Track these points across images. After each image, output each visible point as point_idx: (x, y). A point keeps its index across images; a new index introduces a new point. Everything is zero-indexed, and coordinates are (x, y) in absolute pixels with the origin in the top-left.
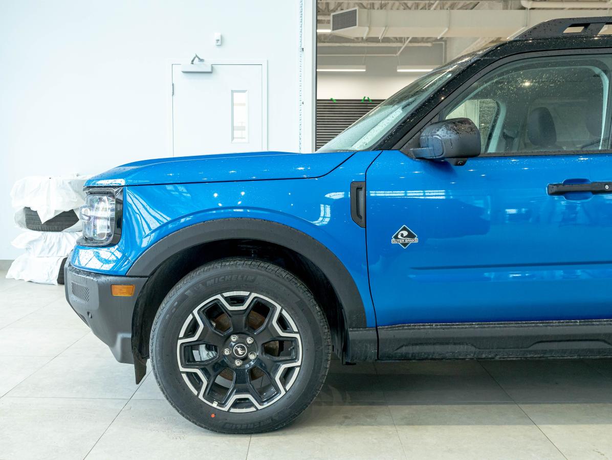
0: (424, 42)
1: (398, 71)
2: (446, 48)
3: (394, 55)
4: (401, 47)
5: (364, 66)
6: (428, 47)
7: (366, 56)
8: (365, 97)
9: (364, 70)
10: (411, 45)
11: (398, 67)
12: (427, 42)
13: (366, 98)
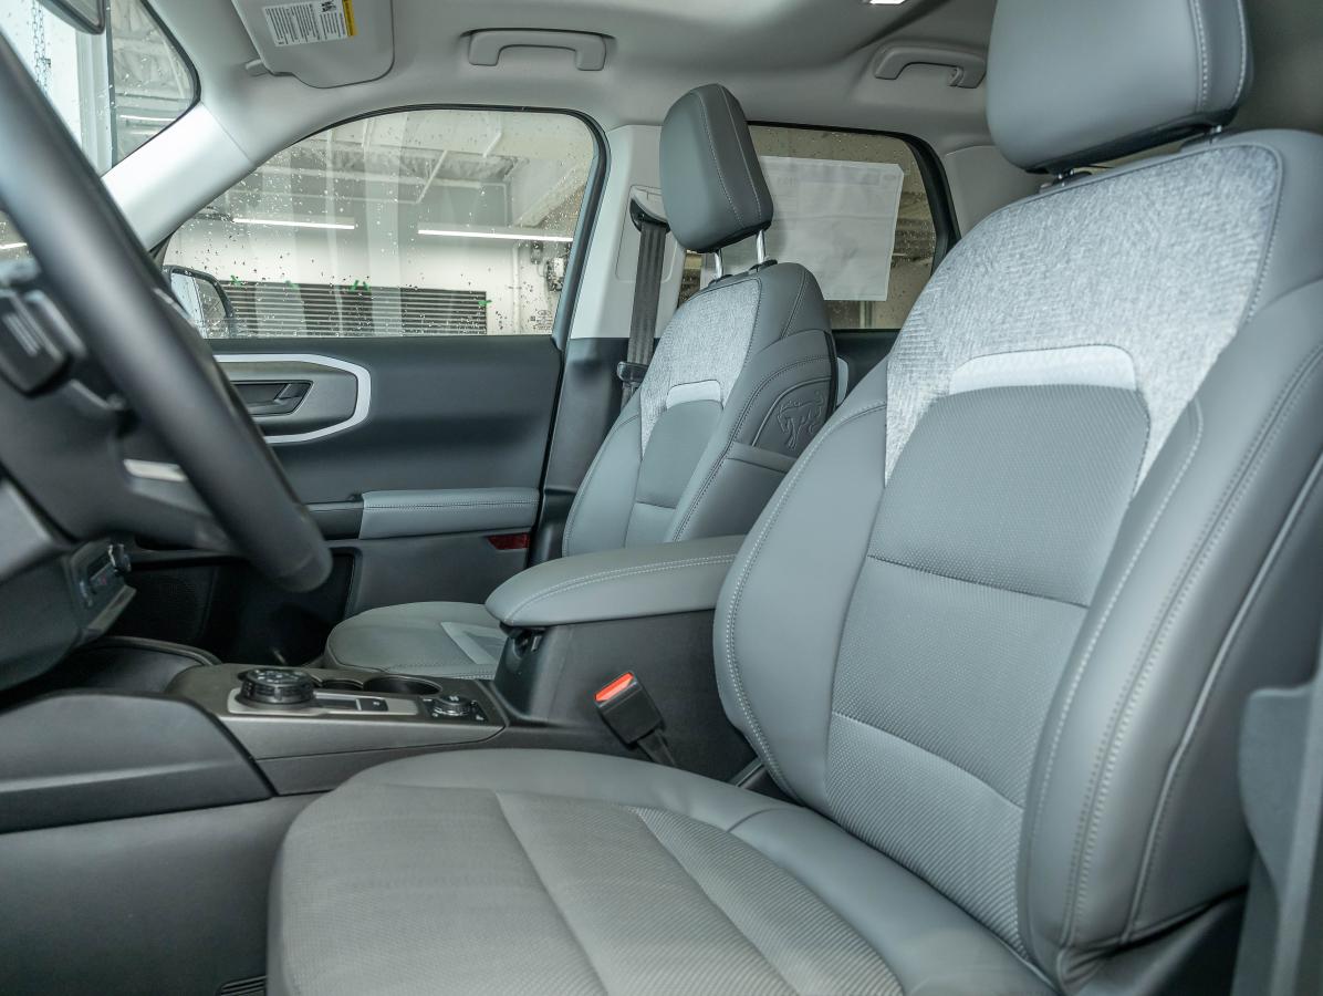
0: (467, 179)
1: (421, 232)
2: (509, 197)
3: (412, 203)
4: (421, 187)
5: (352, 219)
6: (474, 189)
7: (353, 201)
8: (357, 282)
9: (352, 227)
10: (440, 182)
11: (419, 226)
12: (473, 180)
13: (360, 284)
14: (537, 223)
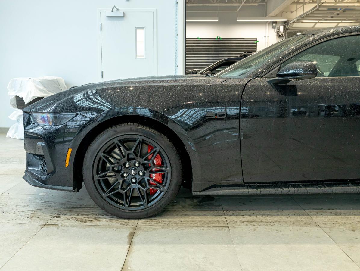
0: (253, 3)
2: (266, 7)
3: (236, 11)
4: (239, 6)
6: (255, 6)
7: (218, 12)
9: (218, 20)
10: (245, 5)
11: (237, 18)
13: (219, 38)
14: (275, 15)
